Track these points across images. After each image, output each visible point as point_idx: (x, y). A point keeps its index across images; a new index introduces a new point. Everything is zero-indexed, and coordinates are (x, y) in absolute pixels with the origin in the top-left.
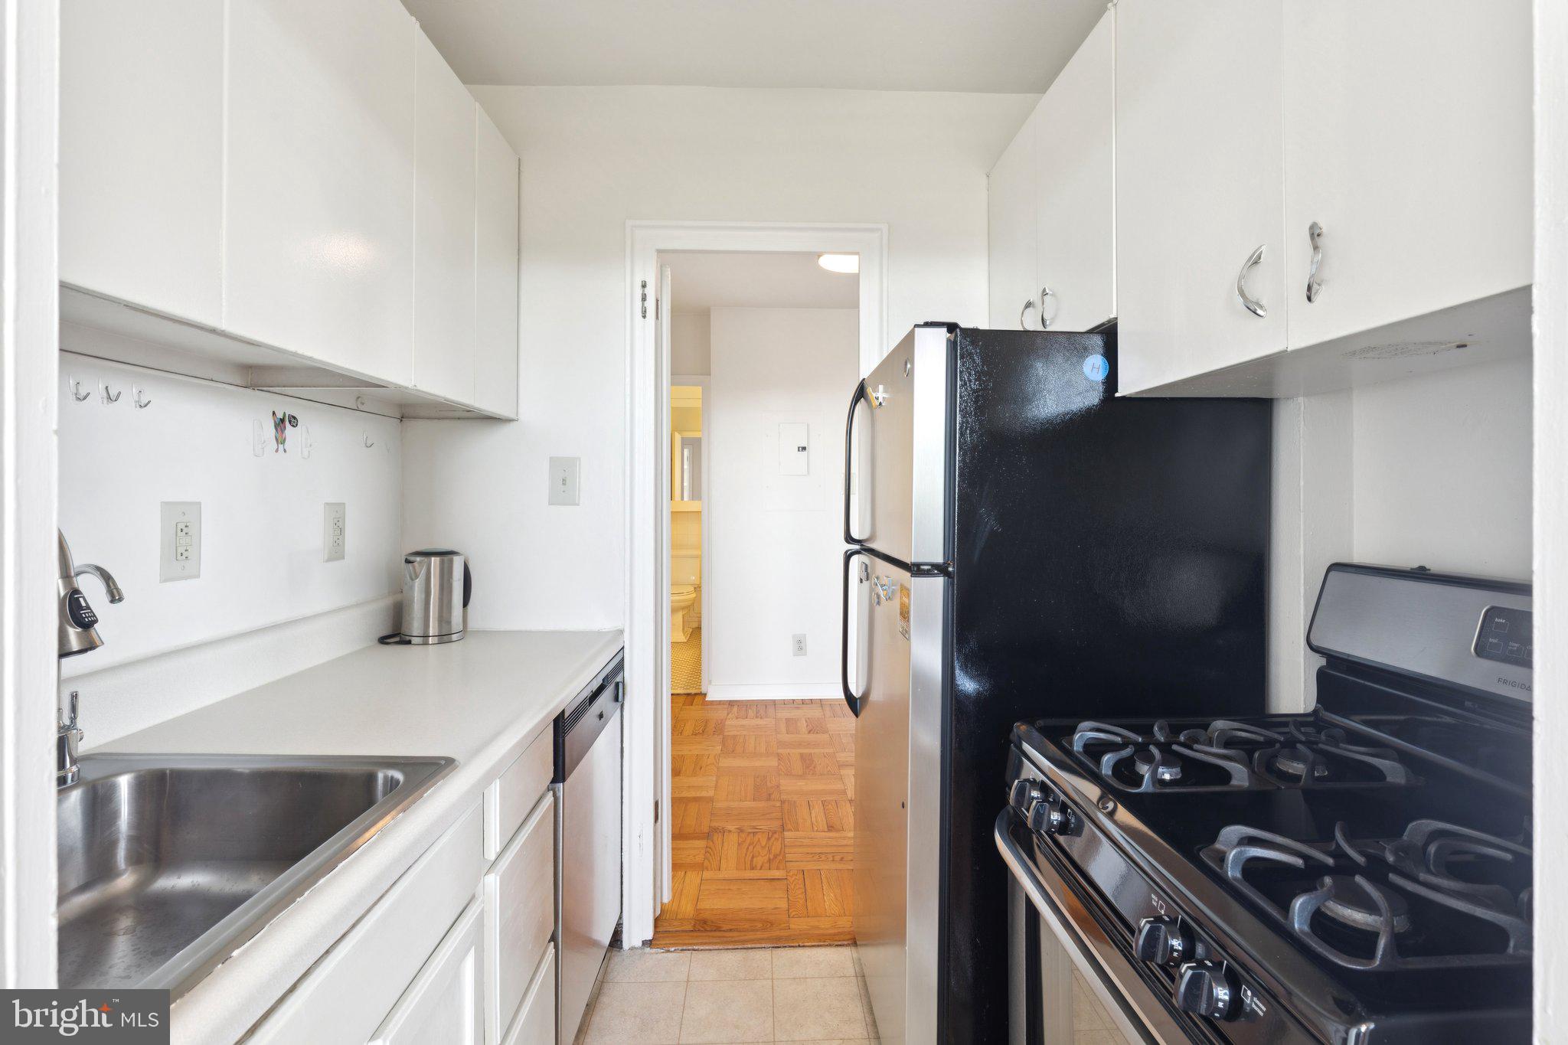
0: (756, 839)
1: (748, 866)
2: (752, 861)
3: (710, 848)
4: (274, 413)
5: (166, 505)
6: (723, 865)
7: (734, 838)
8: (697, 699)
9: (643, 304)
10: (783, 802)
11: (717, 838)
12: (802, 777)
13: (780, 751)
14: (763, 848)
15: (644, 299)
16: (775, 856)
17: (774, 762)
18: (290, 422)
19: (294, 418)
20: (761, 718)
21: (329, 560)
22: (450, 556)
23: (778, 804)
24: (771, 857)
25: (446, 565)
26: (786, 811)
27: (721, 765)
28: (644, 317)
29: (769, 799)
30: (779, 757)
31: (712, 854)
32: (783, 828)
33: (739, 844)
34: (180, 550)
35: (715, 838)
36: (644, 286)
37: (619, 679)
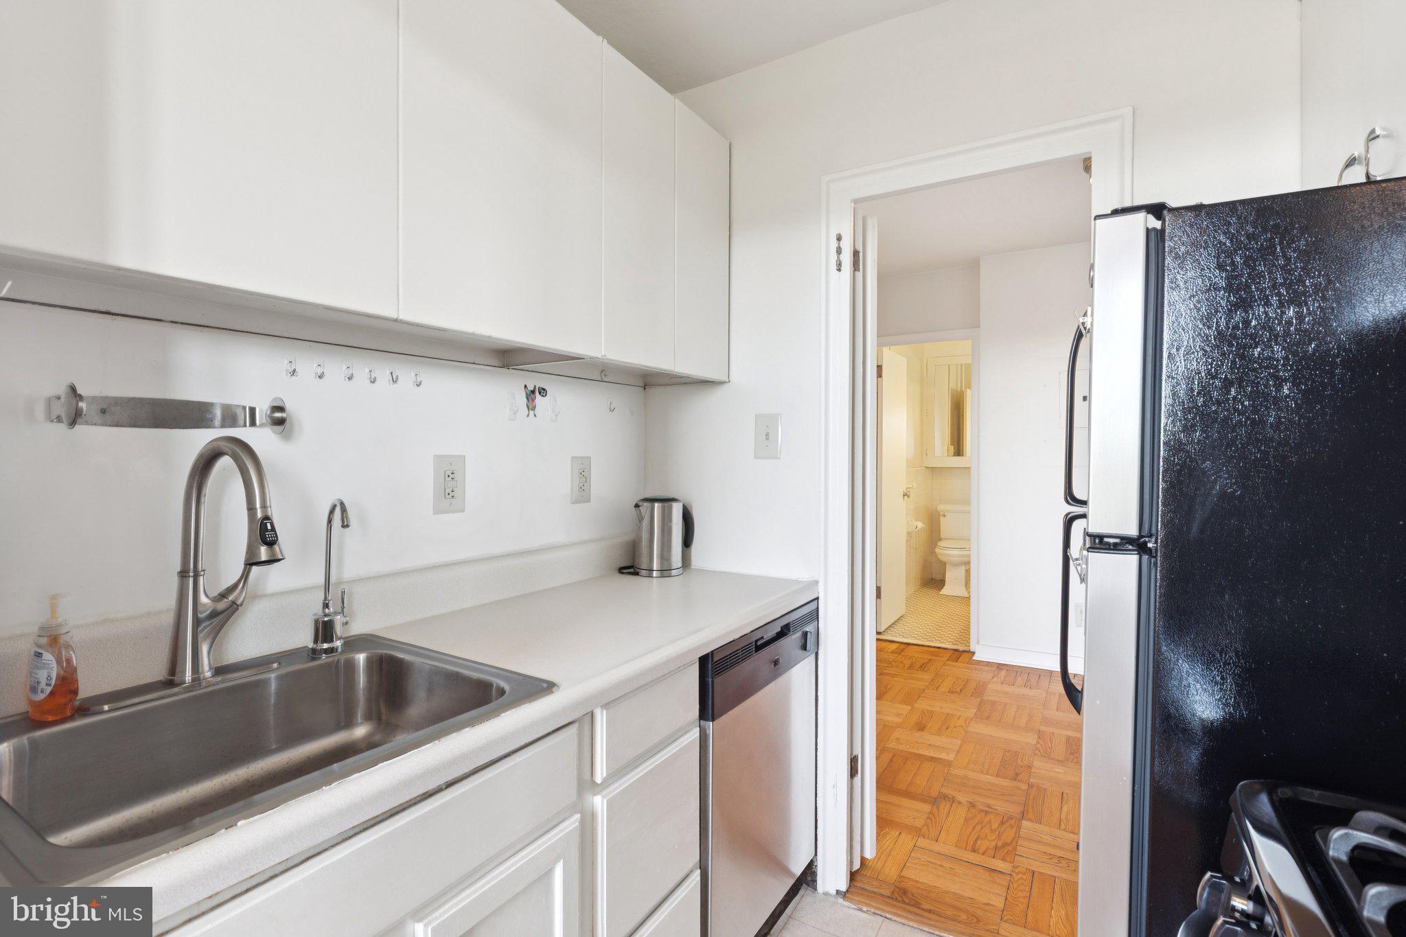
0: (987, 818)
1: (969, 847)
2: (976, 841)
3: (934, 816)
4: (526, 386)
5: (437, 457)
6: (943, 836)
7: (960, 813)
8: (964, 657)
9: (838, 257)
10: (1031, 786)
11: (945, 807)
12: (1061, 762)
13: (1043, 728)
14: (993, 831)
15: (839, 251)
16: (1005, 845)
17: (1031, 739)
18: (540, 393)
19: (544, 389)
20: (1030, 688)
21: (575, 502)
22: (670, 503)
23: (1024, 787)
24: (1000, 844)
25: (666, 510)
26: (1032, 797)
27: (970, 729)
28: (839, 270)
29: (1015, 777)
30: (1040, 734)
31: (933, 820)
32: (1023, 815)
33: (966, 820)
34: (448, 491)
35: (942, 807)
36: (839, 238)
37: (810, 628)
